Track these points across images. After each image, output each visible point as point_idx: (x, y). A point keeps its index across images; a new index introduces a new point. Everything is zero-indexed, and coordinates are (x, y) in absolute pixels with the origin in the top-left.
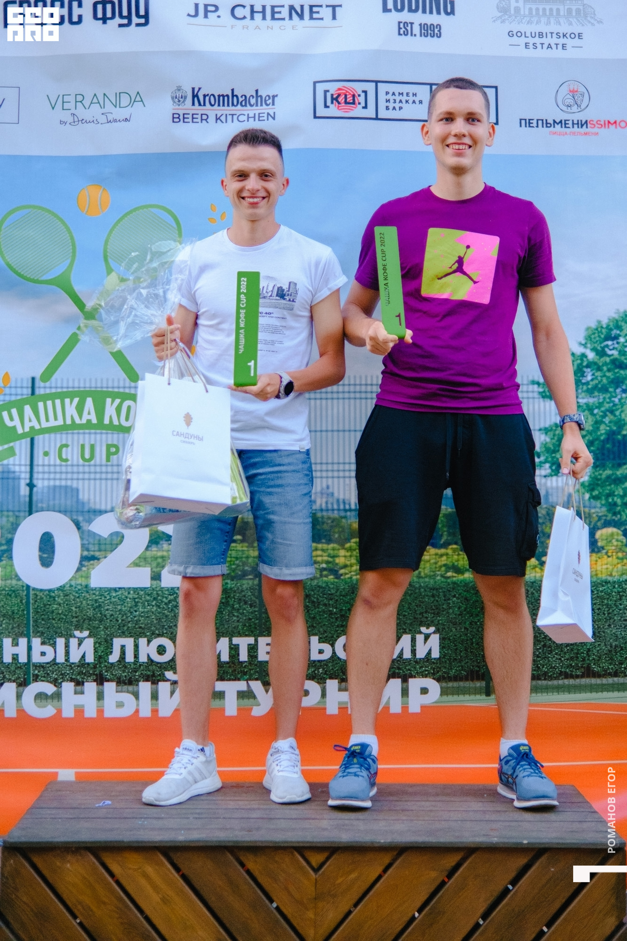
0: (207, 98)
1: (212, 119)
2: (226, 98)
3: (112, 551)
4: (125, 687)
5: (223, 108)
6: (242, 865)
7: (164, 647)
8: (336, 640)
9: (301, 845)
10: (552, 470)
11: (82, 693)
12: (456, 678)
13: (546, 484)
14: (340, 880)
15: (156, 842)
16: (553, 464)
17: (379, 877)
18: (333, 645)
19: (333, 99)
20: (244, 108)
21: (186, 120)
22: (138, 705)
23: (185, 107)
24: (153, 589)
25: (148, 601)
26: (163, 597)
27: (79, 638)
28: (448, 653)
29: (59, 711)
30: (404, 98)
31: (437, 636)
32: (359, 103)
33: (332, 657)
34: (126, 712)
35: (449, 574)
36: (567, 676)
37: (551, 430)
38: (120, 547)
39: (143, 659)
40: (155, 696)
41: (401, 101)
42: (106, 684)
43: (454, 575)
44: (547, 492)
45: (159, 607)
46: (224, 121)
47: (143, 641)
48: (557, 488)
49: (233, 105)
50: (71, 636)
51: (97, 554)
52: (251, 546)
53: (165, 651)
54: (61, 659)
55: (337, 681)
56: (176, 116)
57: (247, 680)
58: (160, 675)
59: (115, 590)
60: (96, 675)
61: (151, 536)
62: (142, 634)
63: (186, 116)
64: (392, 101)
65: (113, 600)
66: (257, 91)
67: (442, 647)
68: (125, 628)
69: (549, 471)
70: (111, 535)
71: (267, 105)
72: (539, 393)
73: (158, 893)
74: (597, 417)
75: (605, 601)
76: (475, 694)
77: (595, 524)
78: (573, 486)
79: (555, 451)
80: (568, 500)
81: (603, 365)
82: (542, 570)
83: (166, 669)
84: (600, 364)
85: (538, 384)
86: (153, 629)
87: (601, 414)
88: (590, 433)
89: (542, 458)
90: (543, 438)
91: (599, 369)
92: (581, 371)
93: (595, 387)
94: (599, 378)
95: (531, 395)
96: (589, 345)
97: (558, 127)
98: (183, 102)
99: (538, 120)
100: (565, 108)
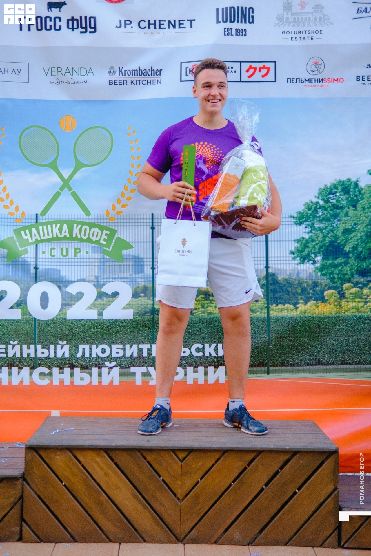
0: (126, 72)
1: (129, 83)
2: (136, 71)
3: (78, 301)
4: (85, 370)
5: (135, 77)
6: (145, 458)
7: (105, 349)
8: (192, 346)
9: (174, 448)
10: (301, 261)
11: (63, 373)
13: (297, 268)
14: (194, 466)
15: (101, 446)
16: (301, 258)
17: (213, 465)
18: (190, 349)
19: (190, 71)
20: (145, 76)
21: (116, 83)
22: (91, 379)
23: (115, 77)
24: (99, 321)
25: (96, 326)
26: (104, 324)
27: (61, 345)
29: (51, 382)
33: (190, 355)
34: (85, 382)
36: (308, 364)
37: (300, 241)
38: (82, 299)
39: (94, 355)
40: (100, 375)
42: (75, 369)
44: (298, 272)
45: (102, 329)
46: (135, 83)
47: (94, 346)
48: (303, 270)
49: (139, 75)
50: (57, 344)
51: (70, 302)
52: (149, 299)
53: (105, 352)
54: (52, 356)
55: (192, 367)
56: (111, 81)
57: (147, 367)
58: (102, 364)
59: (80, 320)
60: (70, 364)
61: (97, 294)
62: (94, 343)
65: (79, 326)
66: (152, 67)
68: (85, 340)
69: (299, 261)
70: (77, 293)
71: (157, 75)
72: (294, 222)
73: (103, 471)
74: (325, 234)
75: (328, 327)
76: (262, 373)
77: (324, 288)
78: (312, 269)
79: (302, 252)
80: (309, 276)
81: (328, 207)
82: (296, 311)
83: (106, 361)
84: (326, 207)
85: (294, 217)
86: (99, 340)
87: (327, 232)
88: (321, 242)
89: (296, 255)
90: (296, 244)
91: (326, 209)
92: (316, 210)
93: (324, 219)
94: (326, 214)
95: (290, 223)
96: (320, 197)
97: (307, 82)
98: (114, 74)
99: (297, 79)
100: (311, 72)
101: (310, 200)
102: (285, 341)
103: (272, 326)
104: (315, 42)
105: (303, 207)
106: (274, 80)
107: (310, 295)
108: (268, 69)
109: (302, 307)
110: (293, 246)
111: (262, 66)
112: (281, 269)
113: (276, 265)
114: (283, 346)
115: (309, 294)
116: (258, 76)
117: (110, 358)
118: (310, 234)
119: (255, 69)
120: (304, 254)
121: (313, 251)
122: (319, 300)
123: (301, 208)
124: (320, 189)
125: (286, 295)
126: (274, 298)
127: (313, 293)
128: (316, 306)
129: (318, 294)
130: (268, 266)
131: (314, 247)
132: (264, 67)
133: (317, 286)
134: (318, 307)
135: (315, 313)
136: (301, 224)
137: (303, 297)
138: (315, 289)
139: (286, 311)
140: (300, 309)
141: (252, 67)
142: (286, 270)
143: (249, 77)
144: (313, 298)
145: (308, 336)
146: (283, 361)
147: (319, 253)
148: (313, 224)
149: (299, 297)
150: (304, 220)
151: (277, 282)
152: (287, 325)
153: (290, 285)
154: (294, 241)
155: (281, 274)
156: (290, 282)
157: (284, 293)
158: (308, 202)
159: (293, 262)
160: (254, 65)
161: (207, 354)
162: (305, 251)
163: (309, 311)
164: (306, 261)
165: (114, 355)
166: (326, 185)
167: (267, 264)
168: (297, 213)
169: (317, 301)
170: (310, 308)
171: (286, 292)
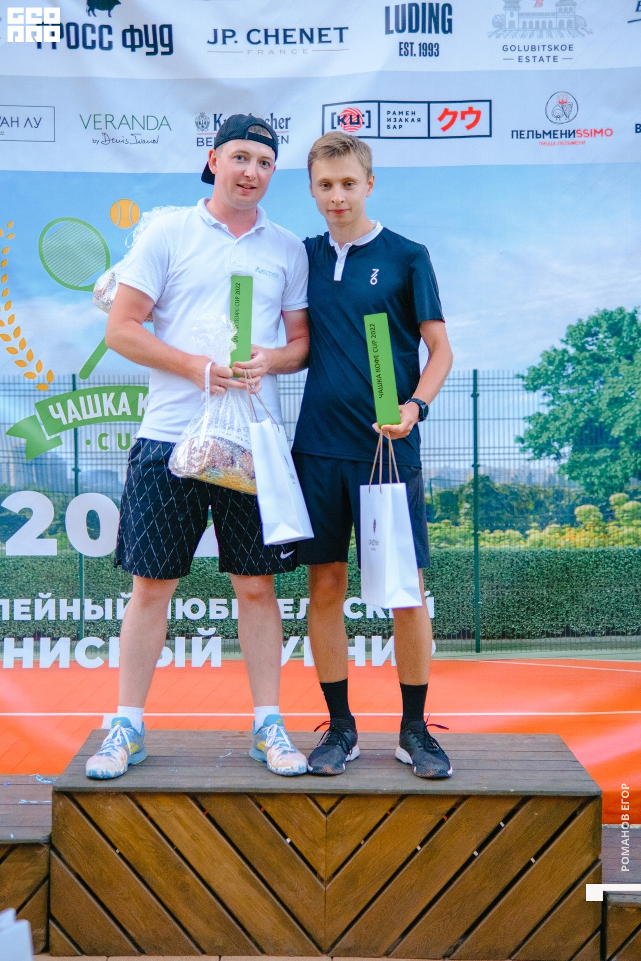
7: (197, 606)
9: (313, 792)
10: (535, 454)
12: (449, 637)
13: (529, 466)
14: (347, 822)
15: (186, 789)
16: (536, 449)
19: (339, 120)
21: (209, 144)
22: (174, 657)
23: (208, 132)
27: (124, 599)
28: (442, 614)
29: (107, 662)
30: (404, 117)
31: (432, 599)
32: (363, 123)
34: (164, 663)
35: (442, 545)
36: (548, 635)
39: (179, 616)
40: (189, 649)
41: (401, 120)
43: (447, 545)
44: (530, 474)
47: (179, 601)
48: (539, 469)
50: (118, 597)
53: (198, 610)
54: (109, 616)
56: (200, 140)
58: (193, 631)
62: (178, 596)
63: (209, 140)
64: (393, 120)
66: (272, 115)
67: (437, 609)
69: (532, 455)
71: (282, 128)
72: (524, 386)
73: (188, 832)
74: (577, 406)
75: (583, 569)
76: (467, 650)
77: (574, 502)
78: (554, 468)
79: (537, 438)
80: (549, 481)
81: (583, 360)
82: (525, 542)
83: (199, 626)
84: (581, 359)
85: (523, 377)
86: (187, 590)
87: (580, 403)
88: (570, 420)
89: (526, 444)
90: (527, 425)
91: (579, 363)
92: (562, 365)
93: (575, 380)
94: (579, 371)
95: (516, 388)
96: (570, 342)
97: (547, 137)
98: (207, 127)
99: (528, 131)
100: (554, 119)
101: (553, 346)
102: (507, 594)
103: (483, 567)
104: (561, 65)
105: (540, 360)
106: (488, 134)
107: (550, 514)
108: (478, 114)
109: (535, 535)
110: (522, 428)
111: (466, 109)
112: (500, 468)
113: (492, 462)
114: (502, 603)
115: (548, 511)
116: (459, 127)
117: (206, 622)
118: (552, 407)
119: (455, 114)
120: (541, 442)
121: (556, 436)
122: (566, 523)
123: (536, 361)
124: (570, 327)
125: (507, 514)
126: (487, 519)
127: (554, 510)
128: (560, 532)
129: (563, 512)
130: (478, 463)
131: (558, 429)
132: (471, 111)
133: (562, 498)
134: (563, 534)
135: (559, 545)
136: (535, 389)
137: (537, 517)
138: (558, 502)
139: (507, 542)
140: (532, 537)
141: (449, 111)
142: (509, 470)
143: (444, 129)
144: (556, 519)
145: (547, 586)
146: (504, 629)
147: (567, 440)
148: (557, 389)
149: (531, 517)
150: (540, 381)
151: (493, 491)
152: (509, 565)
153: (514, 496)
154: (524, 418)
155: (499, 478)
156: (516, 490)
157: (504, 510)
158: (549, 350)
159: (522, 456)
160: (452, 107)
161: (370, 615)
162: (543, 437)
163: (547, 541)
164: (544, 455)
165: (213, 616)
166: (580, 320)
167: (476, 460)
168: (529, 369)
169: (562, 524)
170: (549, 536)
171: (508, 509)
